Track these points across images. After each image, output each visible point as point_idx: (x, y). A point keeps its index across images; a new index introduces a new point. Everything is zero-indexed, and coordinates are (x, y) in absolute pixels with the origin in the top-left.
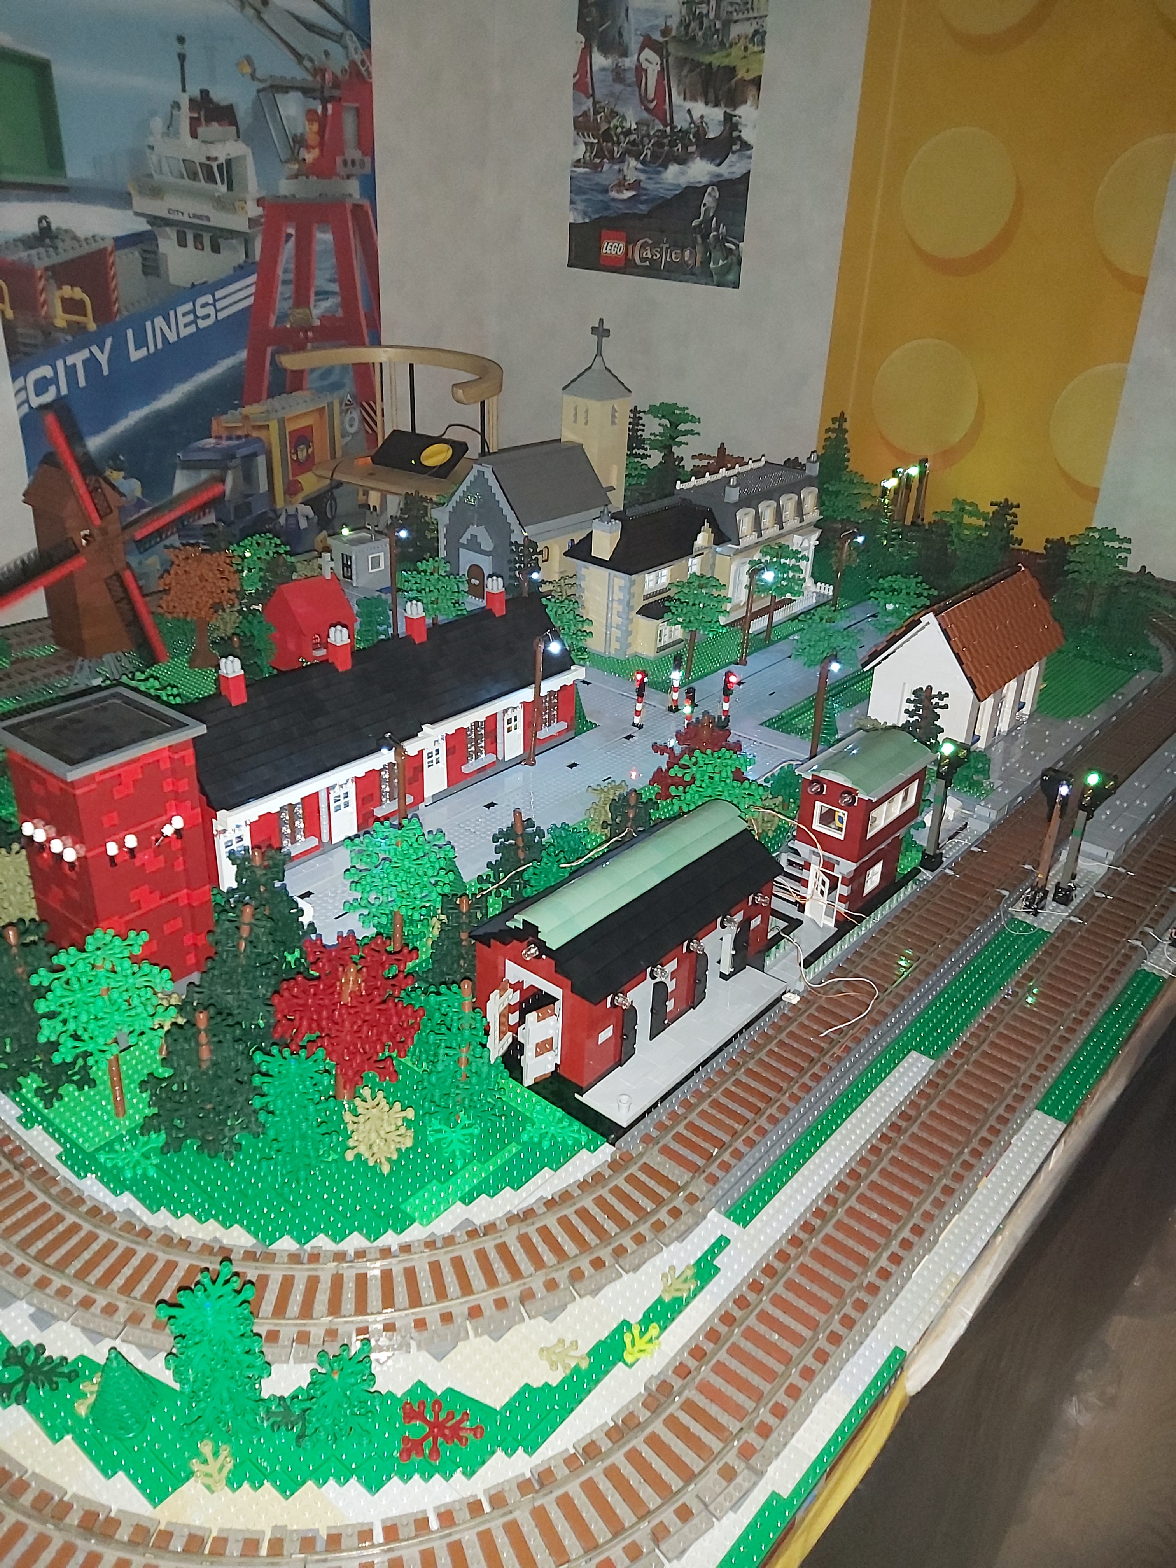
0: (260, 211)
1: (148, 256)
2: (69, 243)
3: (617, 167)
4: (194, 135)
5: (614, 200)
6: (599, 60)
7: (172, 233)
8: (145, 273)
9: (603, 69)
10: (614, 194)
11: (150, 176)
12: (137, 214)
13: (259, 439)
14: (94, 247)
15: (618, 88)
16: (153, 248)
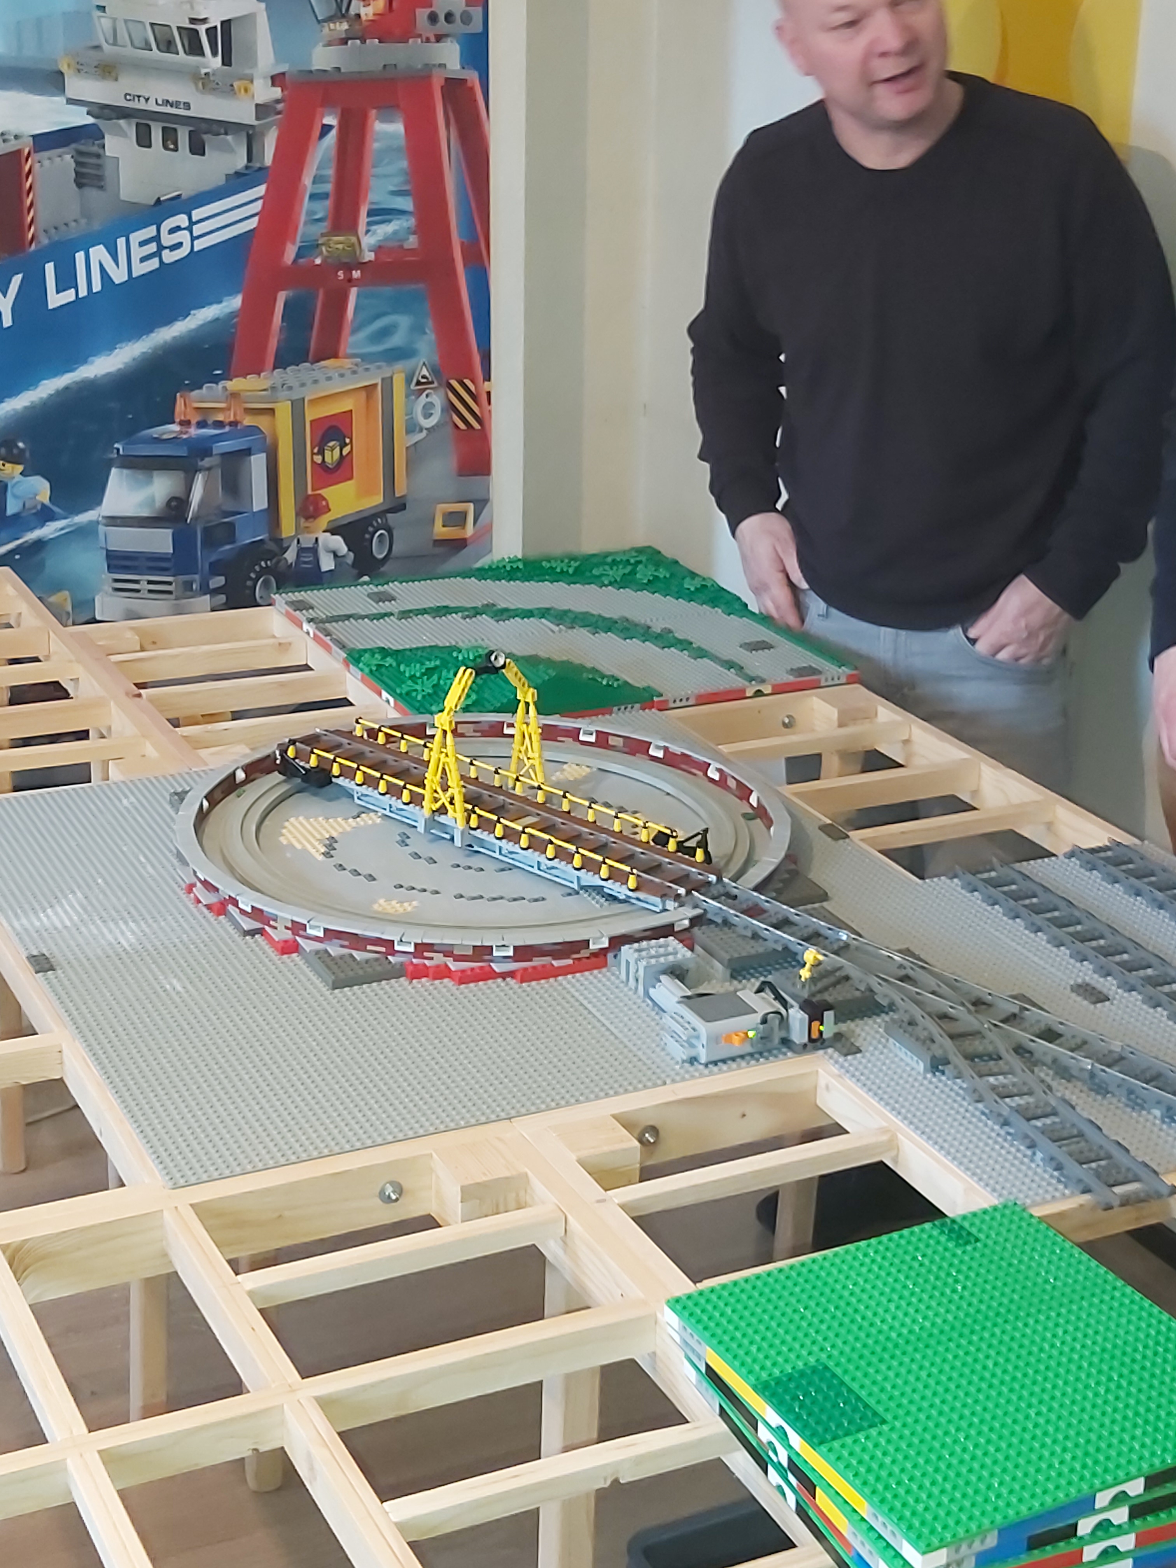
0: (276, 93)
1: (86, 160)
7: (129, 128)
8: (80, 185)
11: (98, 48)
12: (71, 102)
14: (4, 147)
16: (95, 149)
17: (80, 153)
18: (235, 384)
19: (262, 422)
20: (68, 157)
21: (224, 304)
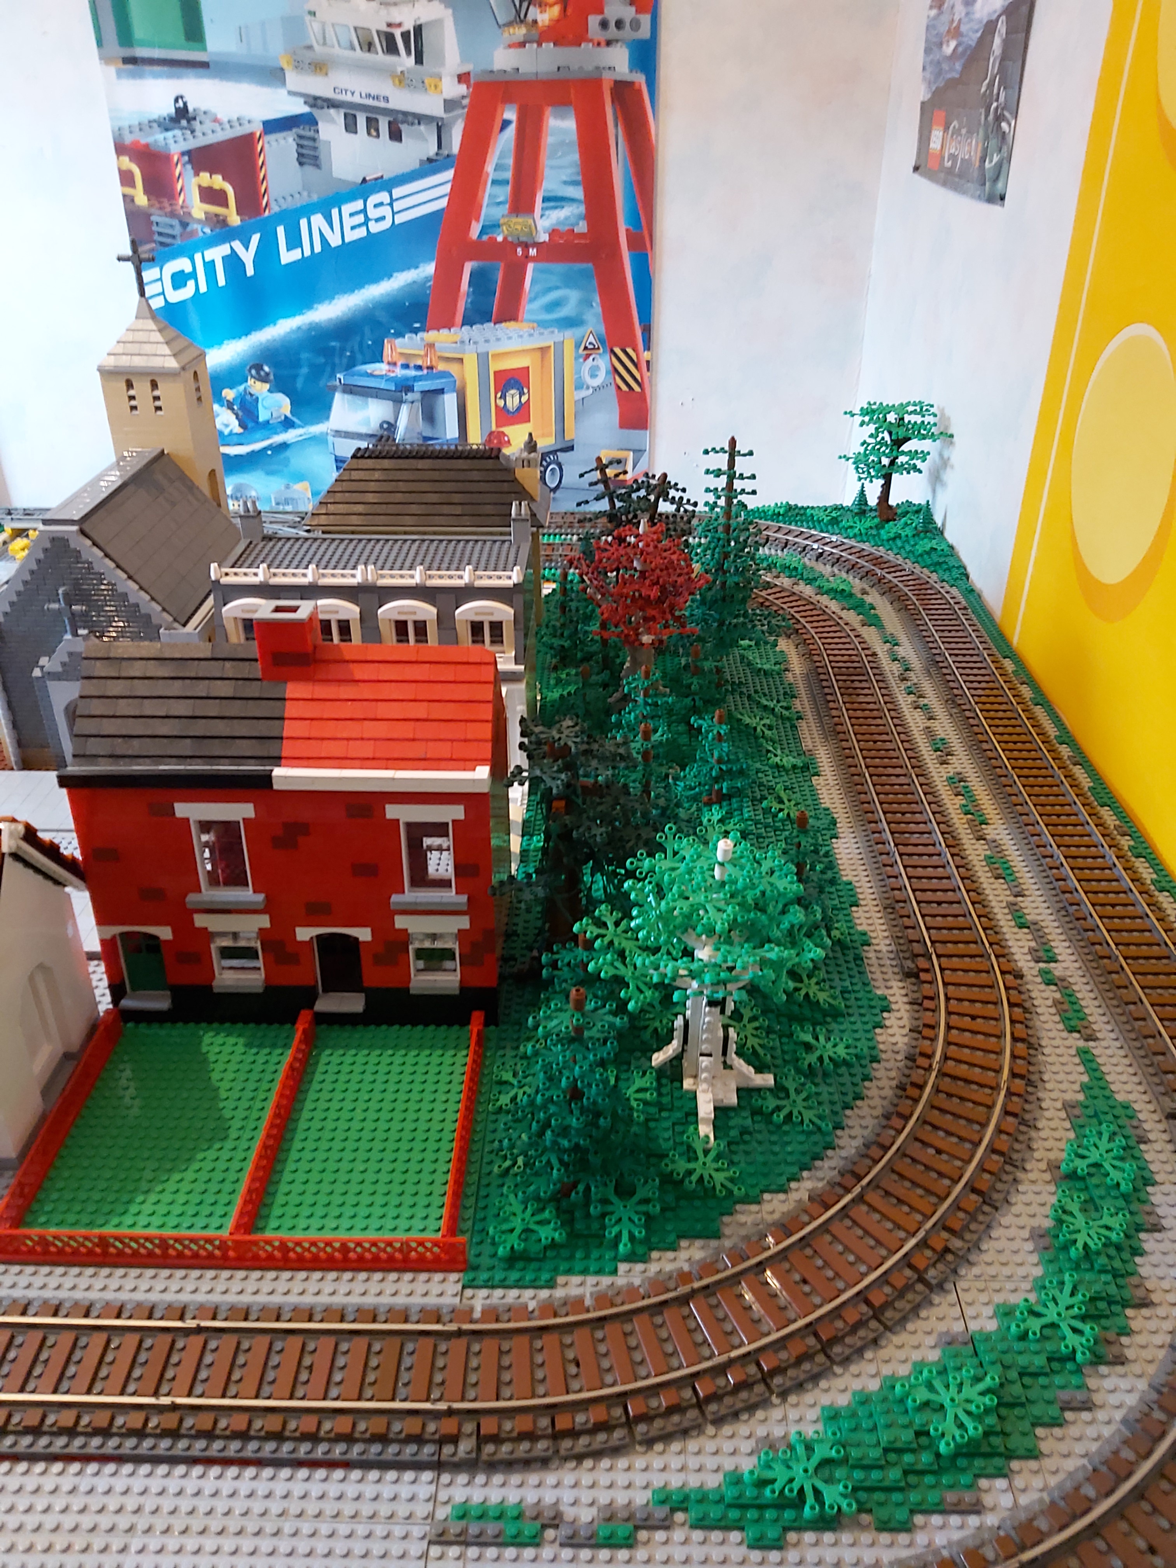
0: (463, 89)
1: (305, 143)
2: (208, 126)
7: (338, 117)
8: (301, 164)
11: (310, 48)
12: (291, 93)
13: (447, 374)
14: (239, 131)
16: (311, 134)
17: (301, 137)
18: (431, 336)
19: (453, 368)
20: (290, 140)
21: (420, 269)
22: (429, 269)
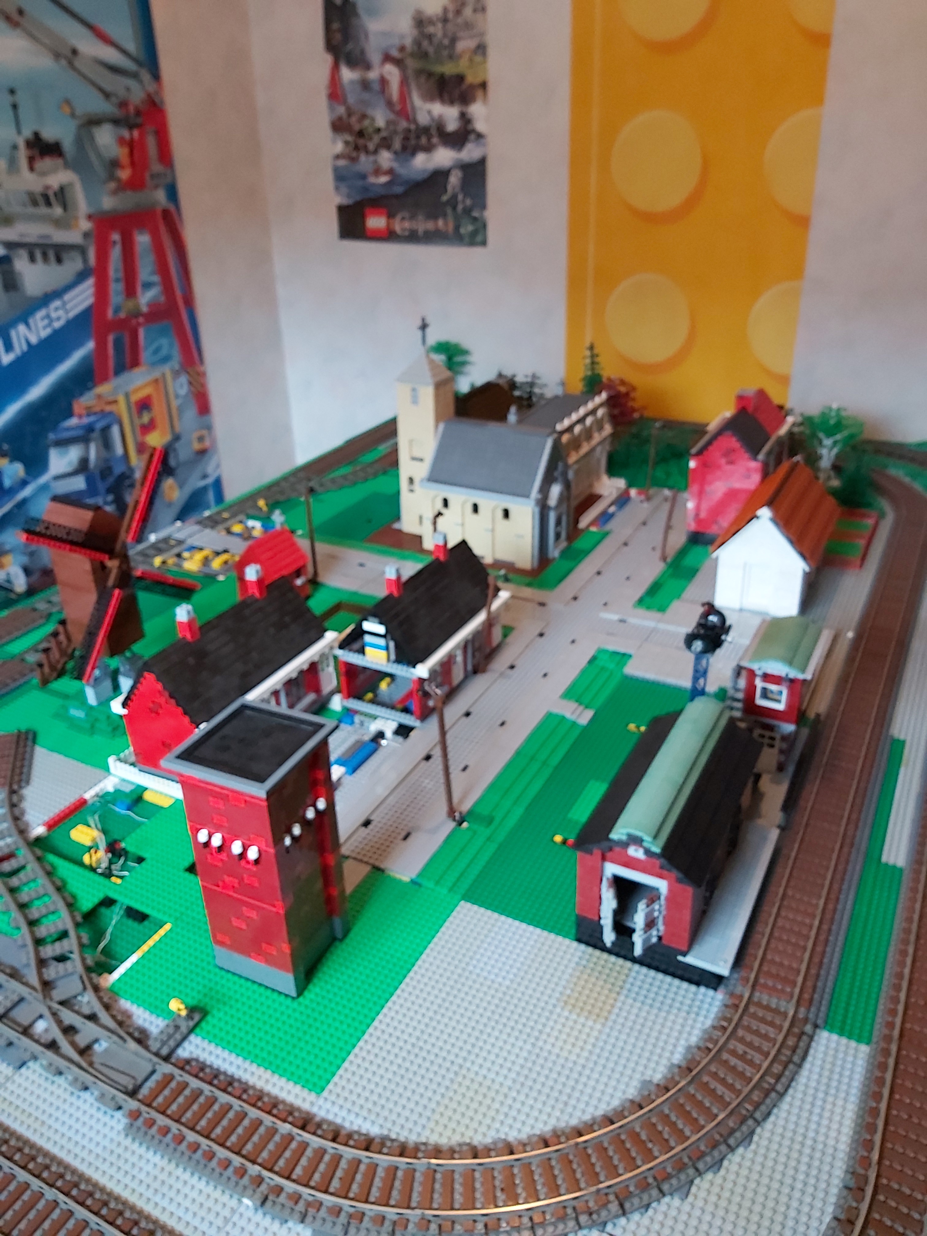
1: (7, 275)
3: (372, 158)
4: (31, 169)
5: (374, 185)
6: (347, 75)
9: (352, 82)
10: (372, 180)
13: (111, 413)
15: (366, 96)
16: (11, 269)
18: (99, 389)
19: (113, 408)
21: (86, 346)
22: (91, 345)
